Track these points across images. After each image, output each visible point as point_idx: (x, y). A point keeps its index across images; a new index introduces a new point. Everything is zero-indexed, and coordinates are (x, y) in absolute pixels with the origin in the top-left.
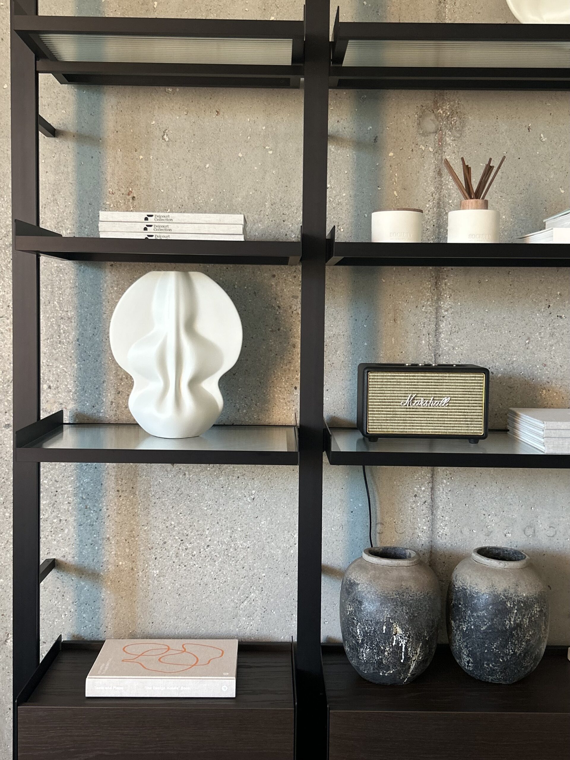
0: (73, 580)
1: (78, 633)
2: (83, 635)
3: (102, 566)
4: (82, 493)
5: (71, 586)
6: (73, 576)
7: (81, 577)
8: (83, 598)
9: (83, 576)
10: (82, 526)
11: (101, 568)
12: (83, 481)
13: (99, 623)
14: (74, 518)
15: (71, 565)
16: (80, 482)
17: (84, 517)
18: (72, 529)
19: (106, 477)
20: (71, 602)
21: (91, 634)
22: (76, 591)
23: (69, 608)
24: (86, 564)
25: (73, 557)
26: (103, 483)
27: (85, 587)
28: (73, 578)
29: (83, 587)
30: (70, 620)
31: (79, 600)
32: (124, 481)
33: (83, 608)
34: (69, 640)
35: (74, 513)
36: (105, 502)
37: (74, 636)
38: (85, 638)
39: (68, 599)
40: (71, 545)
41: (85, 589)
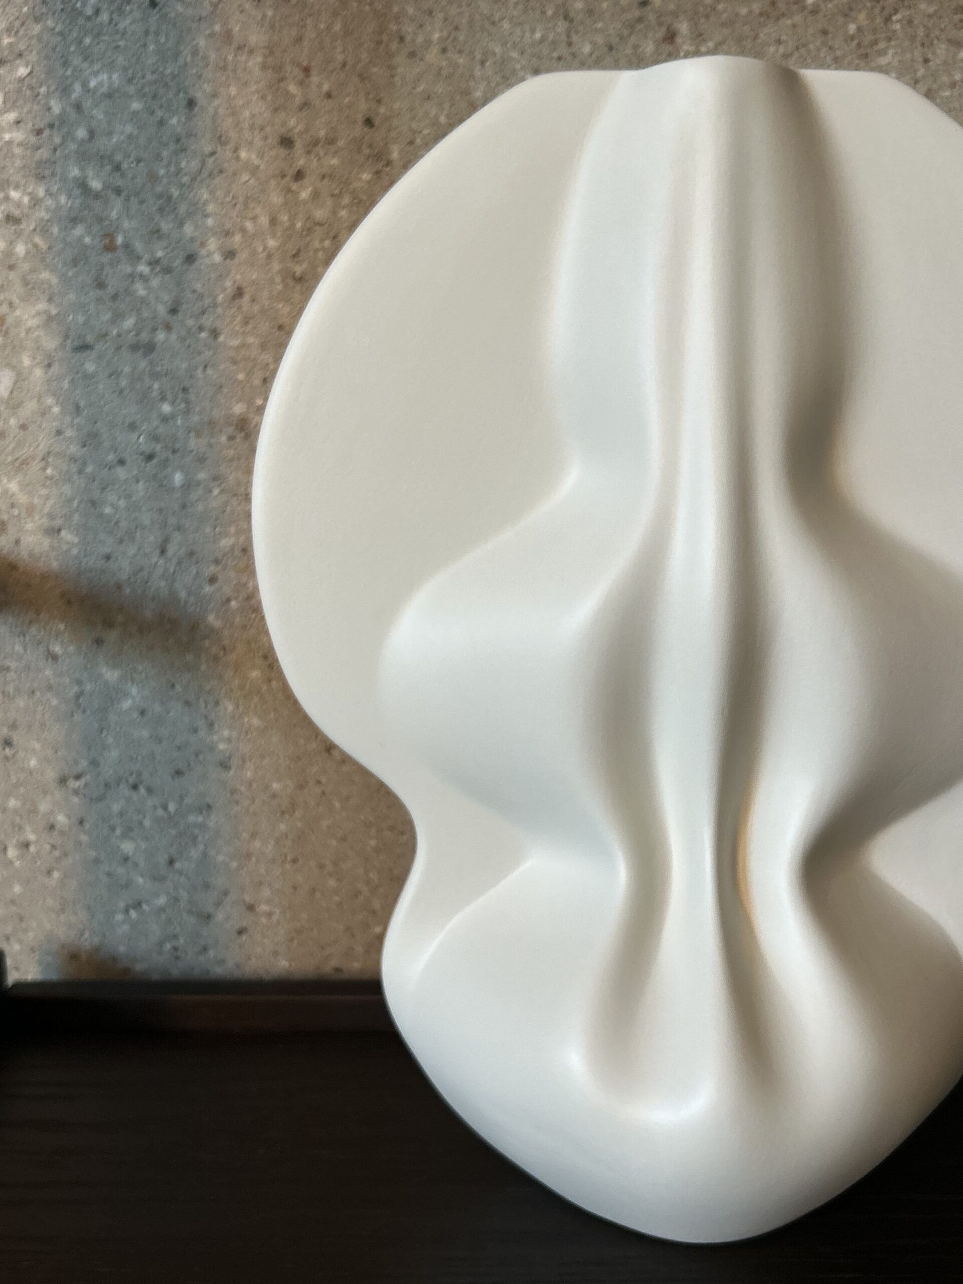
0: (54, 657)
1: (96, 940)
2: (122, 949)
3: (212, 580)
4: (83, 157)
5: (50, 688)
6: (58, 634)
7: (99, 642)
8: (114, 754)
9: (112, 636)
10: (93, 355)
11: (208, 589)
12: (85, 85)
13: (207, 886)
14: (41, 306)
15: (45, 577)
16: (65, 90)
17: (99, 300)
18: (38, 372)
19: (213, 56)
20: (51, 774)
21: (168, 946)
22: (78, 717)
23: (44, 806)
24: (123, 568)
25: (53, 532)
26: (199, 95)
27: (126, 695)
28: (57, 649)
29: (112, 696)
30: (49, 873)
31: (94, 763)
32: (315, 79)
33: (116, 808)
34: (53, 976)
35: (45, 275)
36: (210, 208)
37: (74, 957)
38: (139, 967)
39: (33, 763)
40: (36, 466)
41: (126, 704)
